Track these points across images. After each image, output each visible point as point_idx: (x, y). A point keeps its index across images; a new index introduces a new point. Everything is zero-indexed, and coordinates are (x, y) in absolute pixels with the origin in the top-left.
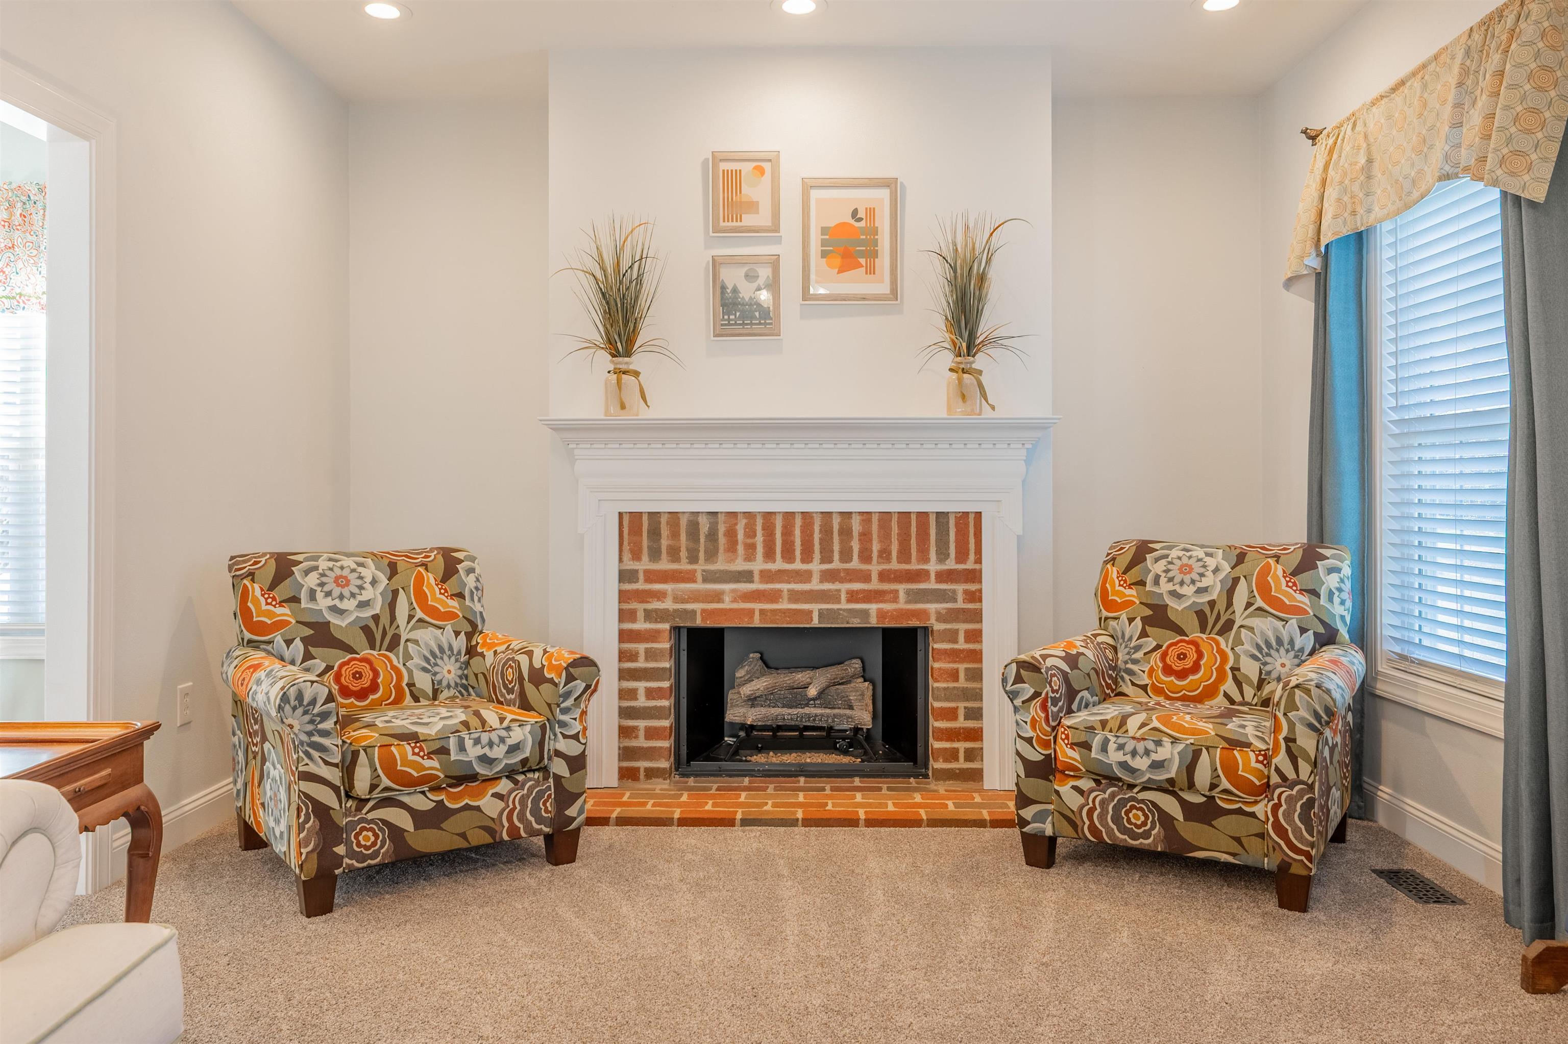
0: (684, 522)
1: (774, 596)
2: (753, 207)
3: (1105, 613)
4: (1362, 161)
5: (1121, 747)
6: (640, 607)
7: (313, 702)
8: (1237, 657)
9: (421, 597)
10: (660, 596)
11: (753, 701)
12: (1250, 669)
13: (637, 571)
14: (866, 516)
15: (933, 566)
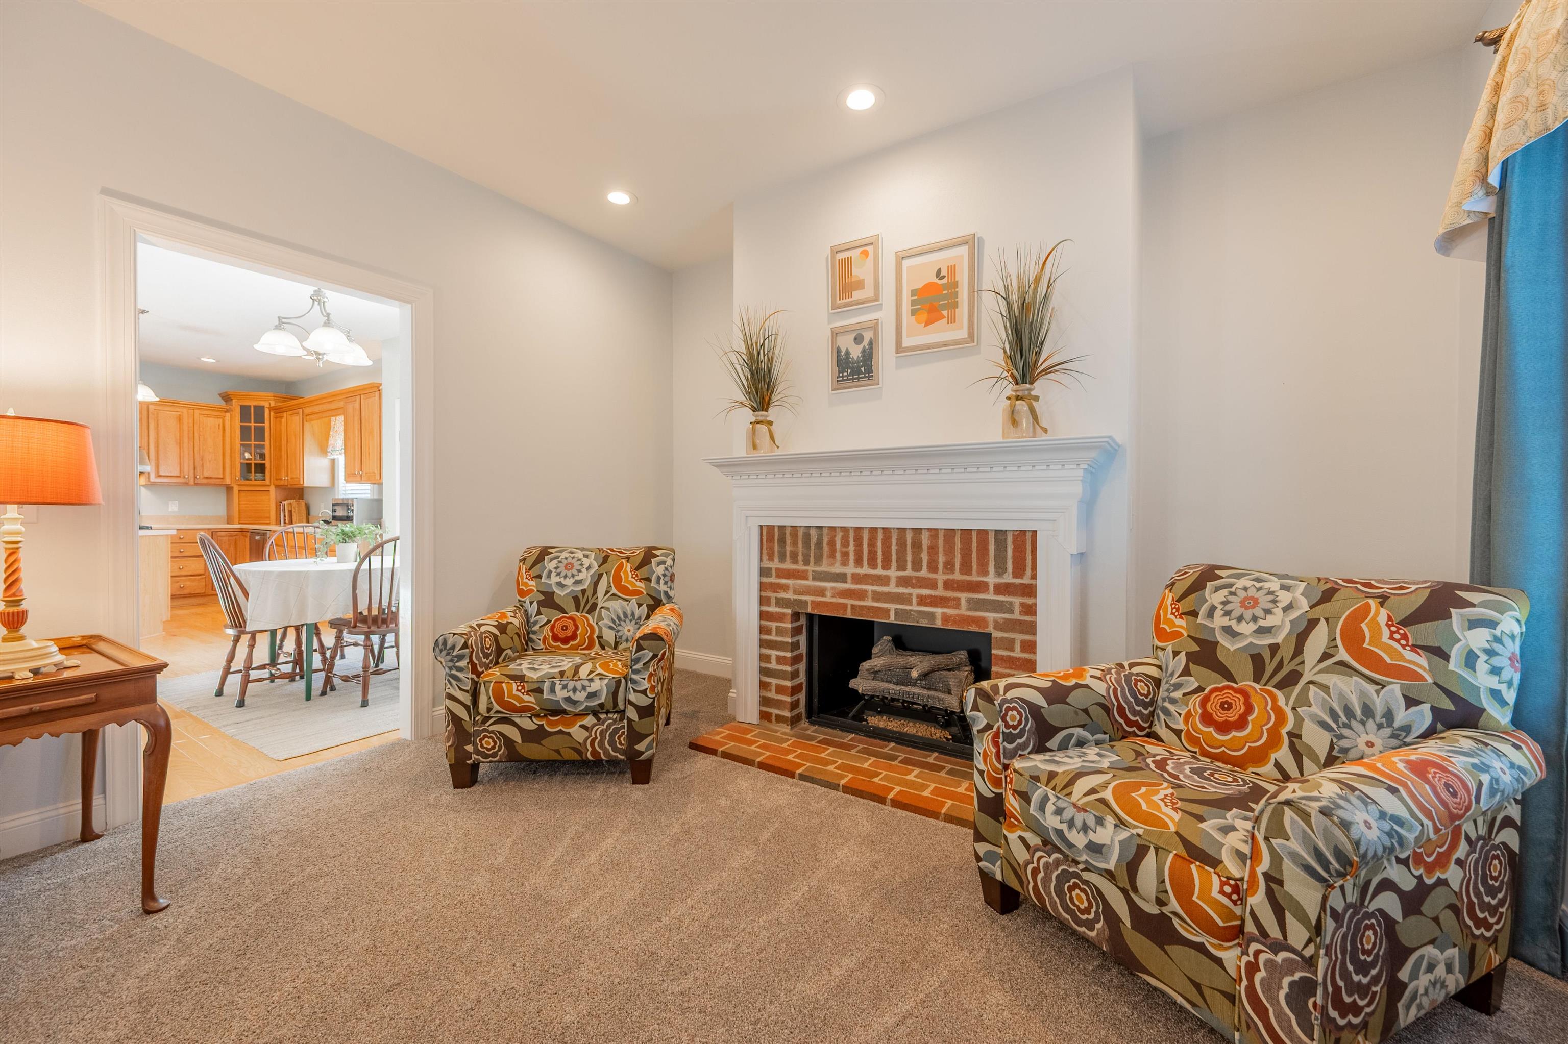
0: (800, 533)
1: (861, 595)
2: (860, 285)
3: (1157, 643)
5: (1059, 812)
6: (773, 595)
7: (453, 648)
8: (1299, 721)
9: (617, 579)
10: (785, 588)
11: (875, 674)
12: (1317, 739)
13: (771, 569)
14: (934, 532)
15: (991, 579)
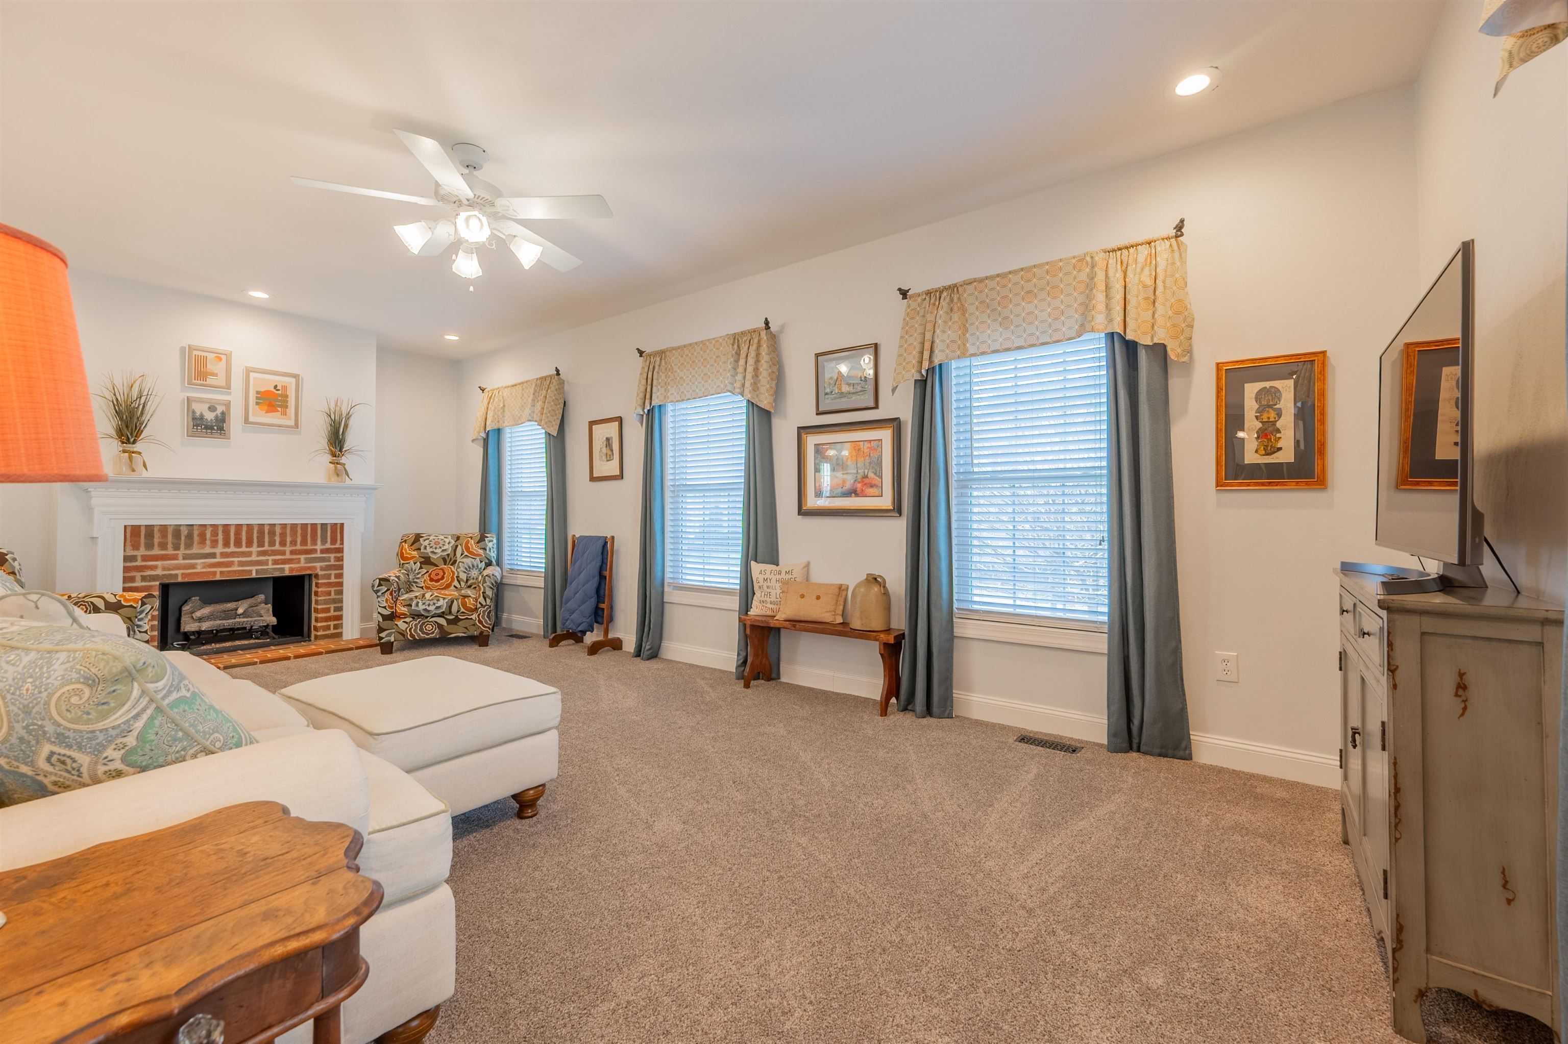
2: (214, 376)
3: (402, 562)
4: (502, 405)
5: (424, 604)
6: (139, 574)
8: (458, 573)
11: (200, 620)
12: (463, 576)
13: (136, 556)
14: (284, 526)
15: (319, 547)
